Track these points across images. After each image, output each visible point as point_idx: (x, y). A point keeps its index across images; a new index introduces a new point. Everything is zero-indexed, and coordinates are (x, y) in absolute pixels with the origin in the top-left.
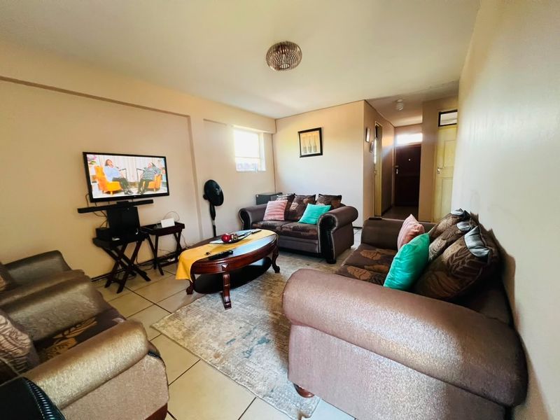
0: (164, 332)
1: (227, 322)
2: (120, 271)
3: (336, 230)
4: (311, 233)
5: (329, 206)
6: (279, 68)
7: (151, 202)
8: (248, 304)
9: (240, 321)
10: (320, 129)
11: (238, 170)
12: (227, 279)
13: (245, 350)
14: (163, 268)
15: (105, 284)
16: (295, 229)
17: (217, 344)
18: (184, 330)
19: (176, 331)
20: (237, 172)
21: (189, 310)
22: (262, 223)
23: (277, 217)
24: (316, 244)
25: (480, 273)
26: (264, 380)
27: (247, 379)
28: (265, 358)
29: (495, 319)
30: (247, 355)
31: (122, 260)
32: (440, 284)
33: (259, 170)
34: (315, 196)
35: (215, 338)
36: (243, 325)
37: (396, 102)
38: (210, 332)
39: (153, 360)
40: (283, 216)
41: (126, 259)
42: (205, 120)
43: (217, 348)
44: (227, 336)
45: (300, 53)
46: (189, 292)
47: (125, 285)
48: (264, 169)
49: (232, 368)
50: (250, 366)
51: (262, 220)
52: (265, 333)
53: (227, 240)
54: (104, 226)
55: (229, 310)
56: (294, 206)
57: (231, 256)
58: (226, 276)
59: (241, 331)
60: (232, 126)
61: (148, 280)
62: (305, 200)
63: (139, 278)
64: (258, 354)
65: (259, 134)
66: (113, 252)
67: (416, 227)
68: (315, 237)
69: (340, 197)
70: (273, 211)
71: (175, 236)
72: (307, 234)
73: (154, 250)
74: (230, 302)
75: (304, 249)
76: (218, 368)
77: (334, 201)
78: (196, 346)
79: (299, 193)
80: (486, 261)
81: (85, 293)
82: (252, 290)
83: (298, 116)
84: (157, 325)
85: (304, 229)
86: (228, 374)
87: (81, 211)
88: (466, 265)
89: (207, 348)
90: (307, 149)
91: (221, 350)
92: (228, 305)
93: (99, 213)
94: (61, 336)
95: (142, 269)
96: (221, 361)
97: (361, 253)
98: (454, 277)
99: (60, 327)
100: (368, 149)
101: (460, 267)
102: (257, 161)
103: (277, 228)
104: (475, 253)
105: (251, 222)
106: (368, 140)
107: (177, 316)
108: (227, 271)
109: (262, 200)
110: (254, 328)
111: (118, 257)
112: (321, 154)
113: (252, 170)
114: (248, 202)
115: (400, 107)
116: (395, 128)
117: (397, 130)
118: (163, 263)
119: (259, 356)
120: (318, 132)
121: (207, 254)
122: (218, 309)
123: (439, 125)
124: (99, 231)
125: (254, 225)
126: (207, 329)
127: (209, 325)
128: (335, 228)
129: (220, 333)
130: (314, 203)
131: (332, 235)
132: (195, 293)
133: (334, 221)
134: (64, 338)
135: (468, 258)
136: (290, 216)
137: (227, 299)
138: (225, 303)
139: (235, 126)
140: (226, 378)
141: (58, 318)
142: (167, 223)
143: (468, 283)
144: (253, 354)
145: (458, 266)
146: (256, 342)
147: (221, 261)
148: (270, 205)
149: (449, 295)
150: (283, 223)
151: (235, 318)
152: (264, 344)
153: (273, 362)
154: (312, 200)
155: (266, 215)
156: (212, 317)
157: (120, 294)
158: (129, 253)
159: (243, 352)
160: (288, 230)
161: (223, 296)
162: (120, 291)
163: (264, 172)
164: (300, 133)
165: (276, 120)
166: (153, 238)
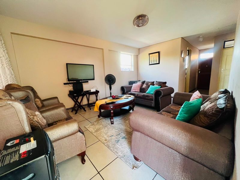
0: (88, 129)
1: (111, 129)
2: (76, 107)
3: (162, 97)
4: (150, 98)
5: (160, 87)
6: (138, 26)
7: (88, 82)
8: (120, 124)
9: (116, 129)
10: (159, 52)
11: (122, 70)
12: (113, 112)
13: (116, 140)
14: (91, 107)
15: (71, 111)
16: (144, 96)
17: (106, 136)
18: (95, 130)
19: (92, 129)
20: (122, 71)
21: (98, 123)
22: (130, 93)
23: (136, 90)
24: (152, 103)
25: (220, 115)
26: (122, 152)
27: (116, 150)
28: (123, 144)
29: (225, 137)
30: (117, 142)
31: (77, 103)
32: (200, 120)
33: (131, 70)
34: (154, 82)
35: (106, 134)
36: (117, 131)
37: (199, 37)
38: (104, 132)
39: (81, 134)
40: (139, 90)
41: (78, 102)
42: (109, 50)
43: (106, 137)
44: (110, 134)
45: (148, 19)
46: (99, 116)
47: (78, 112)
48: (133, 70)
49: (110, 145)
50: (117, 146)
51: (130, 91)
52: (125, 135)
53: (114, 98)
54: (72, 90)
55: (113, 125)
56: (144, 86)
57: (114, 104)
58: (112, 111)
59: (116, 133)
60: (120, 52)
61: (85, 111)
62: (149, 84)
63: (82, 110)
64: (121, 142)
65: (131, 55)
66: (74, 99)
67: (198, 96)
68: (152, 100)
69: (166, 83)
70: (135, 88)
71: (96, 95)
72: (149, 98)
73: (88, 100)
74: (113, 122)
75: (147, 105)
76: (106, 144)
77: (163, 84)
78: (99, 136)
79: (147, 80)
80: (223, 110)
81: (63, 110)
82: (123, 119)
83: (149, 47)
84: (87, 127)
85: (147, 96)
86: (108, 147)
87: (65, 84)
88: (213, 112)
89: (102, 137)
90: (153, 61)
91: (107, 139)
92: (112, 123)
93: (70, 85)
94: (55, 123)
95: (84, 107)
96: (107, 142)
97: (171, 107)
98: (208, 117)
99: (55, 120)
100: (182, 61)
101: (211, 113)
102: (130, 67)
103: (136, 95)
104: (219, 106)
105: (125, 92)
106: (182, 56)
107: (93, 124)
108: (112, 109)
109: (131, 83)
110: (121, 133)
111: (76, 102)
112: (159, 63)
113: (128, 70)
114: (125, 84)
115: (201, 39)
116: (199, 50)
117: (201, 51)
118: (91, 105)
119: (121, 143)
120: (158, 53)
121: (106, 102)
122: (109, 124)
123: (224, 48)
124: (70, 92)
125: (127, 93)
126: (104, 130)
127: (104, 129)
128: (161, 96)
129: (108, 132)
130: (153, 85)
131: (160, 99)
132: (101, 117)
133: (161, 93)
134: (56, 124)
135: (215, 109)
136: (142, 90)
137: (112, 120)
138: (111, 122)
139: (121, 52)
140: (108, 149)
141: (55, 117)
142: (93, 90)
143: (213, 120)
144: (119, 142)
145: (210, 112)
146: (121, 138)
147: (111, 105)
148: (134, 85)
149: (204, 125)
150: (139, 93)
151: (115, 128)
152: (124, 139)
153: (127, 146)
154: (153, 84)
155: (132, 89)
156: (106, 126)
157: (76, 115)
158: (79, 100)
159: (116, 141)
160: (141, 96)
161: (111, 119)
162: (76, 114)
163: (133, 71)
164: (149, 54)
165: (139, 49)
166: (88, 95)
